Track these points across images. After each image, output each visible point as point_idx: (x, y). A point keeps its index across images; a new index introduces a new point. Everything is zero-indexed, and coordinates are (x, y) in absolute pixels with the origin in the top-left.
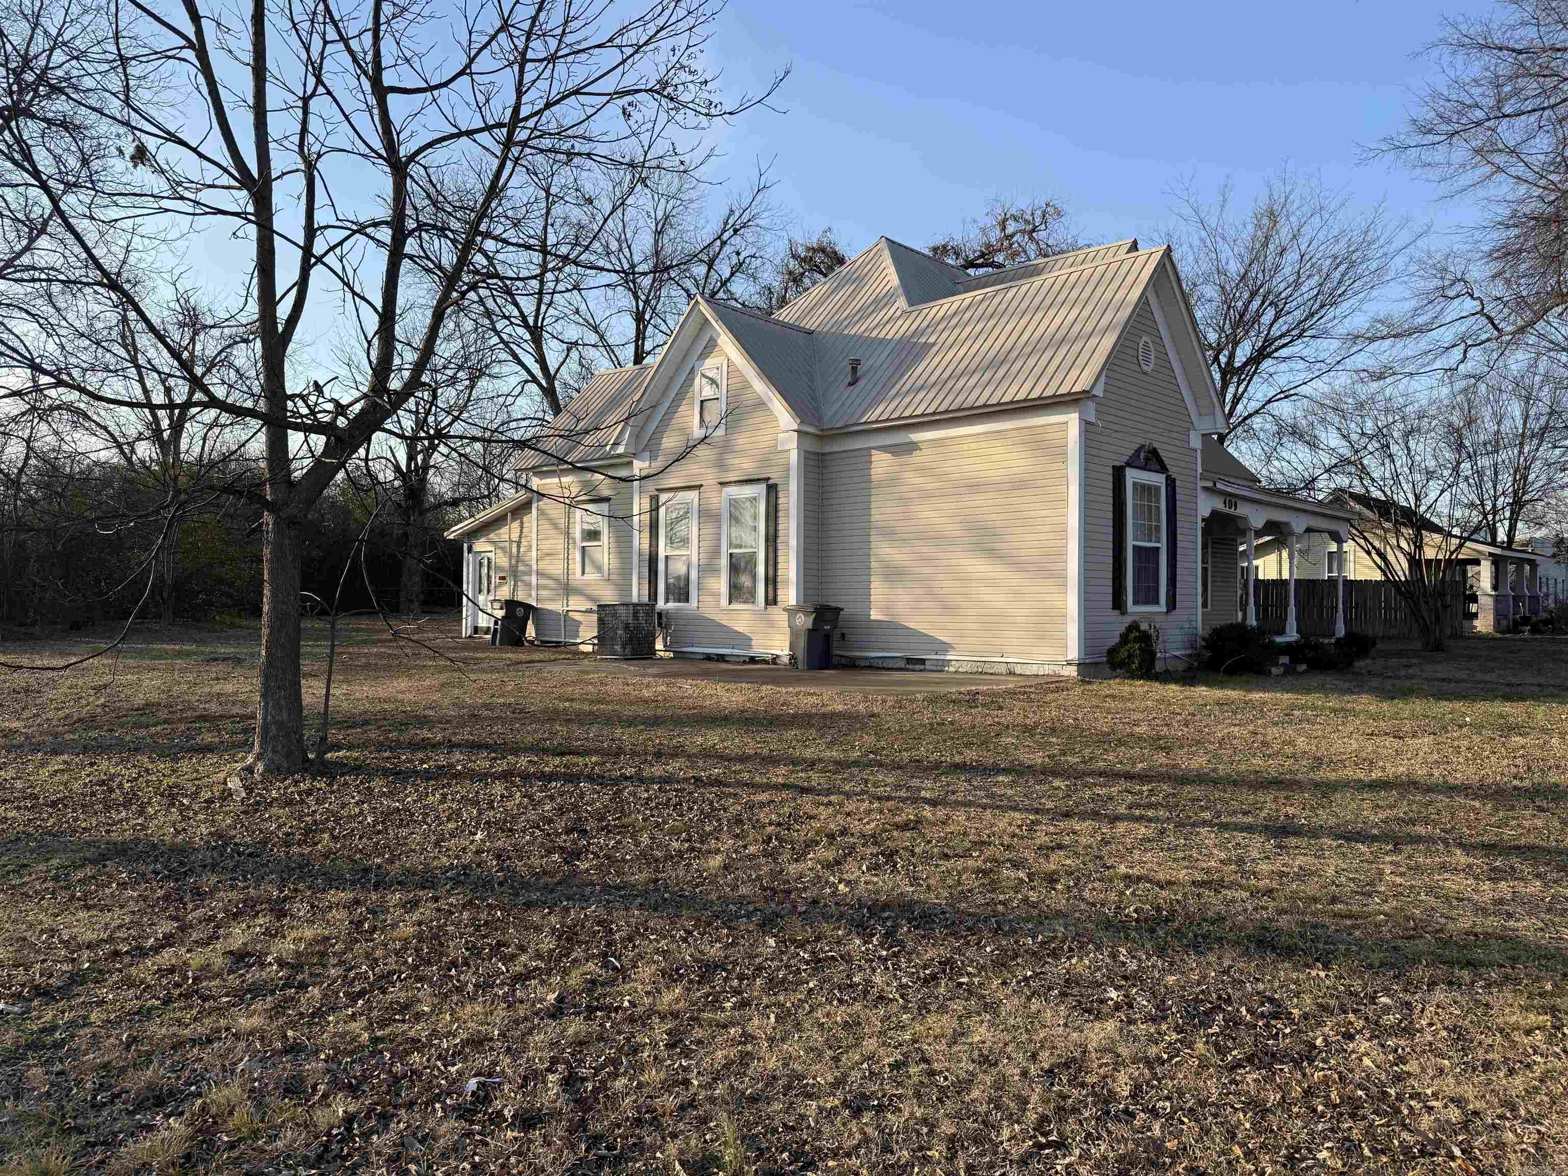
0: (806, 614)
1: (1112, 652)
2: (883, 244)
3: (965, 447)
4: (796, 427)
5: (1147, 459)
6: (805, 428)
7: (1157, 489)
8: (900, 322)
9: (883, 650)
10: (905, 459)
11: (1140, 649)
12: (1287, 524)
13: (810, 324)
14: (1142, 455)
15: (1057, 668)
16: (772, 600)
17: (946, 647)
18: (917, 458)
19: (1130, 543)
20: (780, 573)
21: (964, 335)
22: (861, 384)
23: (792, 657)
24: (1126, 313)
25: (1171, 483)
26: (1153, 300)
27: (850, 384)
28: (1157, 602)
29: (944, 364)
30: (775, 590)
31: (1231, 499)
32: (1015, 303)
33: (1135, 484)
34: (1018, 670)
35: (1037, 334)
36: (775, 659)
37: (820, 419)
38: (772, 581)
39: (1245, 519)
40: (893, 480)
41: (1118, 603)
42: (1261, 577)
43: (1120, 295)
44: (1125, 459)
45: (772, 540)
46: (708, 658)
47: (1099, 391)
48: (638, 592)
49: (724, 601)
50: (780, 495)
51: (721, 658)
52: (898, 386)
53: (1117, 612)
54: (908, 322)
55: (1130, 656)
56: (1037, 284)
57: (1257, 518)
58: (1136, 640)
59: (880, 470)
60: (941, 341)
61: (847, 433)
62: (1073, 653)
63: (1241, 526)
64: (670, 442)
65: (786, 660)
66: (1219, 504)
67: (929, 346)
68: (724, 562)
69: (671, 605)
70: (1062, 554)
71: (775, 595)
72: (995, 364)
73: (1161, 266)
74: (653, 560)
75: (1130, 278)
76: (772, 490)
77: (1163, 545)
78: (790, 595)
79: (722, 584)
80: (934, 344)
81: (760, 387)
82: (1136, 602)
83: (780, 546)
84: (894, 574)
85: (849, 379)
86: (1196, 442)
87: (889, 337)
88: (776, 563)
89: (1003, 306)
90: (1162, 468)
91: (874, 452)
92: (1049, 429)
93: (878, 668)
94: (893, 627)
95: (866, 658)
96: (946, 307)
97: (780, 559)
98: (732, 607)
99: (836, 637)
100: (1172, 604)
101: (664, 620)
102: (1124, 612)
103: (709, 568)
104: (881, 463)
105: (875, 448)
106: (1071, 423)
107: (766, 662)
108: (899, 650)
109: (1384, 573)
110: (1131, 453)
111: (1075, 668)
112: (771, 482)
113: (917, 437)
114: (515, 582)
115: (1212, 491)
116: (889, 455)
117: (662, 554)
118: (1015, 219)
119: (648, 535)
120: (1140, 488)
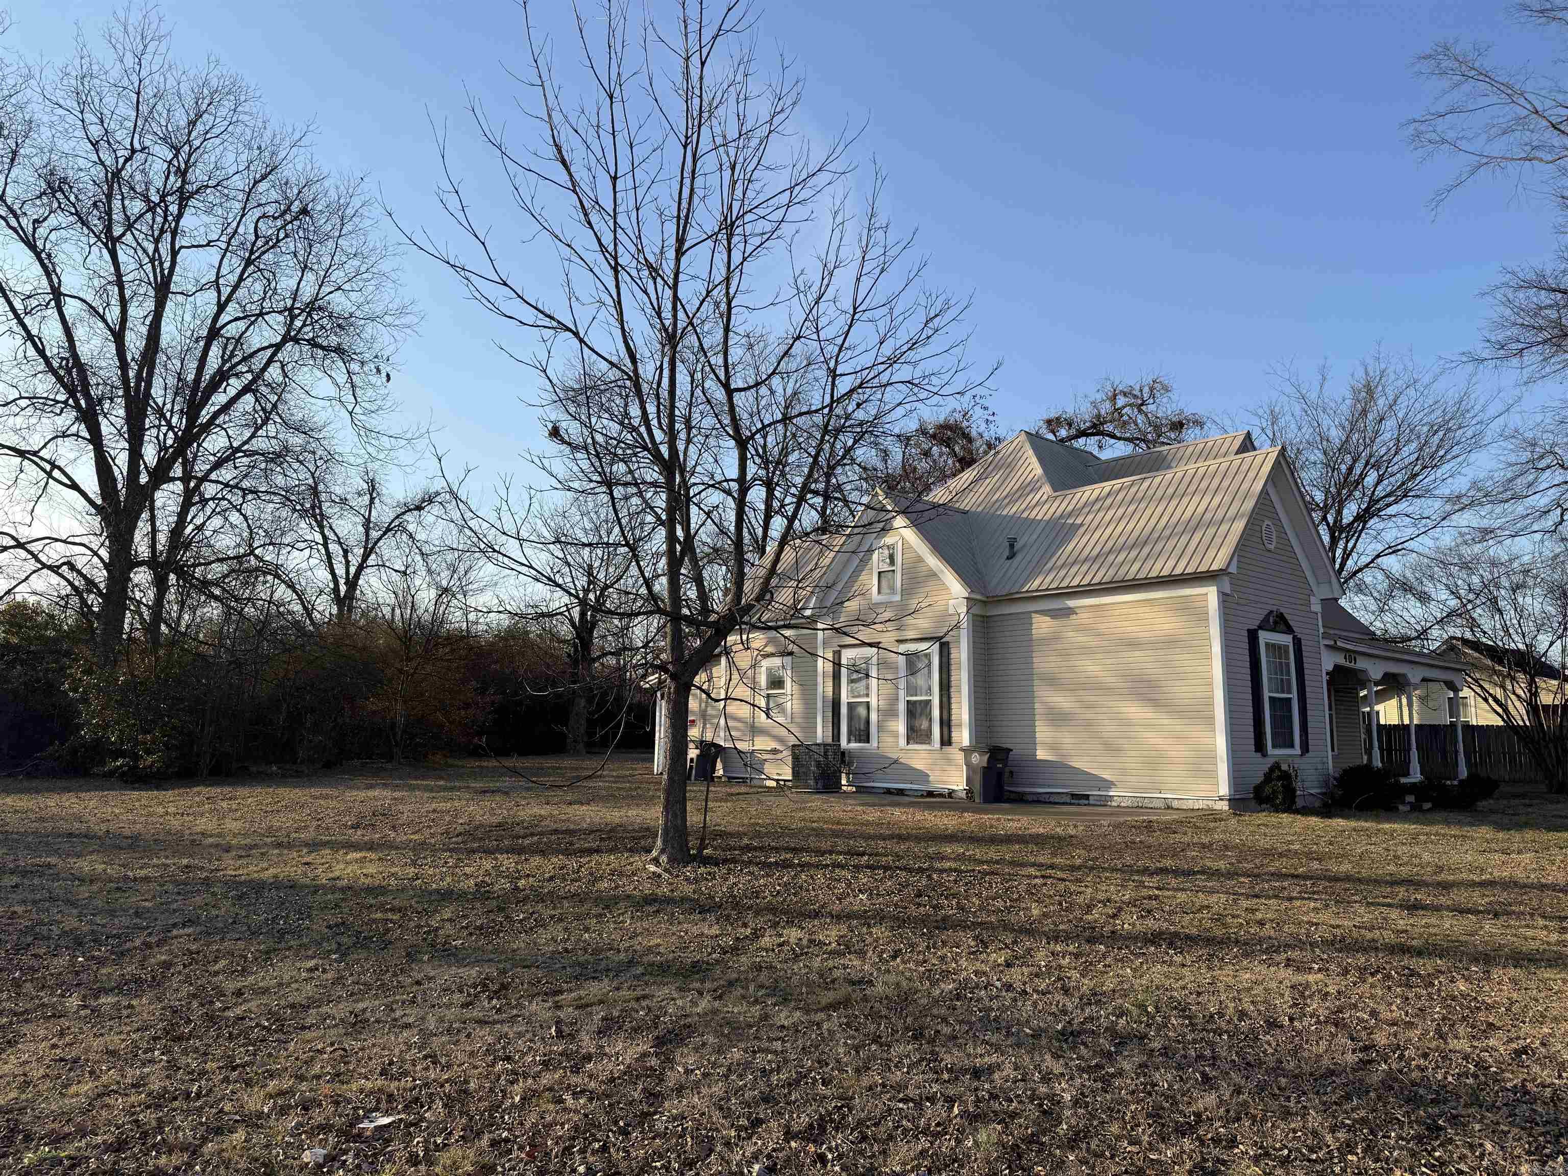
0: (981, 754)
1: (1258, 789)
2: (1023, 437)
3: (1116, 612)
4: (967, 595)
5: (1275, 623)
6: (974, 596)
7: (1286, 647)
8: (1046, 507)
9: (1049, 786)
10: (1061, 622)
11: (1283, 786)
12: (1404, 675)
13: (967, 503)
14: (1271, 620)
15: (1210, 803)
16: (946, 741)
17: (1107, 784)
18: (1075, 621)
19: (1266, 694)
20: (953, 717)
21: (1108, 518)
22: (1017, 560)
23: (969, 792)
24: (1250, 504)
25: (1297, 642)
26: (1272, 491)
27: (1008, 558)
28: (1292, 746)
29: (1092, 542)
30: (950, 732)
31: (1351, 655)
32: (1151, 492)
33: (1267, 644)
34: (1175, 804)
35: (1174, 519)
36: (951, 793)
37: (985, 587)
38: (946, 723)
39: (1364, 671)
40: (1053, 640)
41: (1260, 747)
42: (1382, 722)
43: (1245, 486)
44: (1258, 623)
45: (946, 691)
46: (889, 791)
47: (1233, 569)
48: (821, 733)
49: (902, 741)
50: (952, 651)
51: (901, 792)
52: (1054, 559)
53: (1259, 755)
54: (1056, 504)
55: (1274, 792)
56: (1169, 477)
57: (1375, 671)
58: (1279, 778)
59: (1041, 631)
60: (1086, 524)
61: (1011, 599)
62: (1224, 790)
63: (1360, 677)
64: (851, 606)
65: (963, 795)
66: (1340, 660)
67: (1075, 528)
68: (902, 707)
69: (854, 745)
70: (1211, 704)
71: (950, 737)
72: (1140, 543)
73: (1277, 463)
74: (836, 704)
75: (1251, 475)
76: (945, 649)
77: (1294, 695)
78: (963, 736)
79: (900, 726)
80: (1082, 525)
81: (933, 561)
82: (1274, 746)
83: (953, 695)
85: (1007, 553)
86: (1317, 607)
87: (1039, 517)
88: (950, 709)
89: (1140, 495)
90: (1289, 630)
91: (1033, 615)
92: (1193, 599)
93: (1045, 803)
94: (1063, 767)
95: (1034, 794)
96: (1087, 494)
97: (953, 706)
98: (910, 747)
99: (1007, 775)
100: (1305, 748)
101: (847, 758)
102: (1265, 755)
103: (889, 712)
104: (1042, 625)
105: (1036, 612)
106: (1210, 595)
107: (941, 795)
108: (1064, 786)
109: (1503, 720)
110: (1261, 617)
111: (1226, 803)
112: (944, 640)
113: (1071, 603)
114: (705, 724)
115: (1333, 648)
116: (1048, 619)
117: (845, 698)
118: (1125, 395)
119: (831, 684)
120: (1272, 647)
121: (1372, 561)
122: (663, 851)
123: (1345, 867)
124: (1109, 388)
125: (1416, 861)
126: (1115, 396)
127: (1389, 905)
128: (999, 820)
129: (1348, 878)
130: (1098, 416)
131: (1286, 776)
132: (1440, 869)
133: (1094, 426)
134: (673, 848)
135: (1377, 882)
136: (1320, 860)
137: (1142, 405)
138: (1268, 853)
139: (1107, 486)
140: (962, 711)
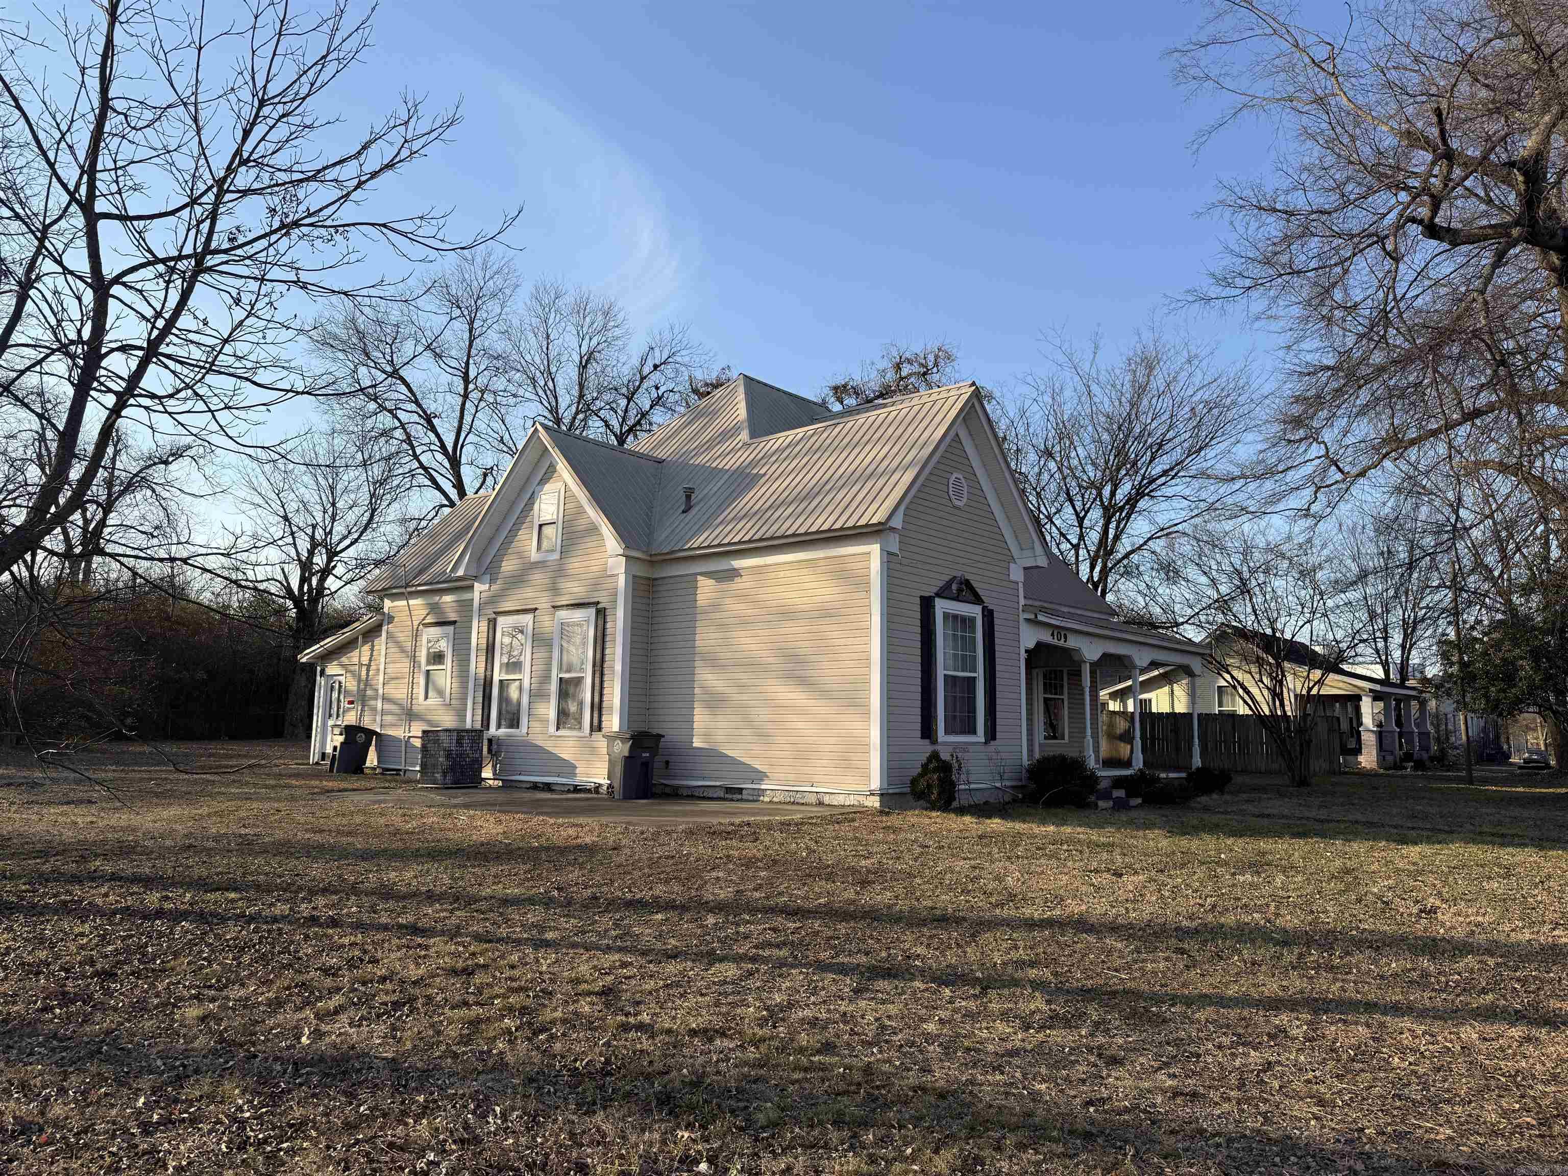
0: (624, 741)
1: (914, 782)
2: (740, 381)
3: (782, 574)
4: (621, 552)
5: (960, 590)
6: (632, 553)
7: (973, 620)
8: (739, 454)
9: (704, 779)
10: (725, 586)
11: (939, 779)
12: (1129, 657)
13: (661, 454)
14: (954, 586)
15: (861, 798)
16: (597, 727)
17: (761, 776)
18: (739, 584)
19: (941, 673)
20: (606, 698)
21: (791, 467)
22: (694, 511)
23: (610, 786)
25: (988, 615)
26: (960, 425)
27: (684, 512)
28: (973, 732)
29: (766, 496)
30: (600, 716)
31: (1057, 630)
33: (946, 616)
34: (827, 800)
36: (596, 788)
37: (649, 544)
38: (598, 707)
39: (1078, 651)
40: (715, 607)
41: (928, 731)
44: (935, 590)
45: (600, 666)
46: (535, 787)
47: (897, 522)
48: (472, 720)
49: (552, 729)
50: (609, 619)
51: (548, 787)
52: (726, 513)
53: (927, 741)
54: (747, 453)
55: (929, 786)
57: (1091, 651)
58: (936, 770)
59: (705, 597)
60: (770, 472)
61: (673, 559)
62: (875, 783)
63: (1076, 658)
64: (509, 566)
65: (605, 789)
66: (1046, 637)
67: (759, 476)
68: (554, 687)
69: (503, 731)
71: (600, 722)
74: (487, 684)
76: (601, 614)
77: (980, 674)
78: (613, 722)
79: (551, 712)
80: (765, 474)
81: (593, 513)
82: (947, 732)
83: (606, 671)
84: (716, 702)
85: (683, 507)
86: (1017, 574)
87: (727, 467)
88: (602, 689)
90: (977, 599)
91: (699, 578)
92: (852, 559)
93: (699, 798)
94: (713, 755)
95: (689, 787)
97: (607, 685)
98: (560, 733)
99: (657, 764)
100: (991, 734)
101: (494, 747)
102: (934, 742)
103: (538, 694)
104: (706, 589)
105: (701, 574)
106: (874, 550)
107: (589, 791)
108: (716, 779)
109: (1251, 709)
110: (941, 584)
111: (878, 798)
112: (600, 606)
113: (738, 563)
114: (363, 706)
115: (1034, 622)
116: (712, 582)
117: (496, 678)
118: (909, 361)
119: (484, 658)
120: (952, 619)
124: (894, 354)
126: (900, 363)
131: (945, 768)
137: (926, 374)
139: (800, 432)
140: (615, 694)
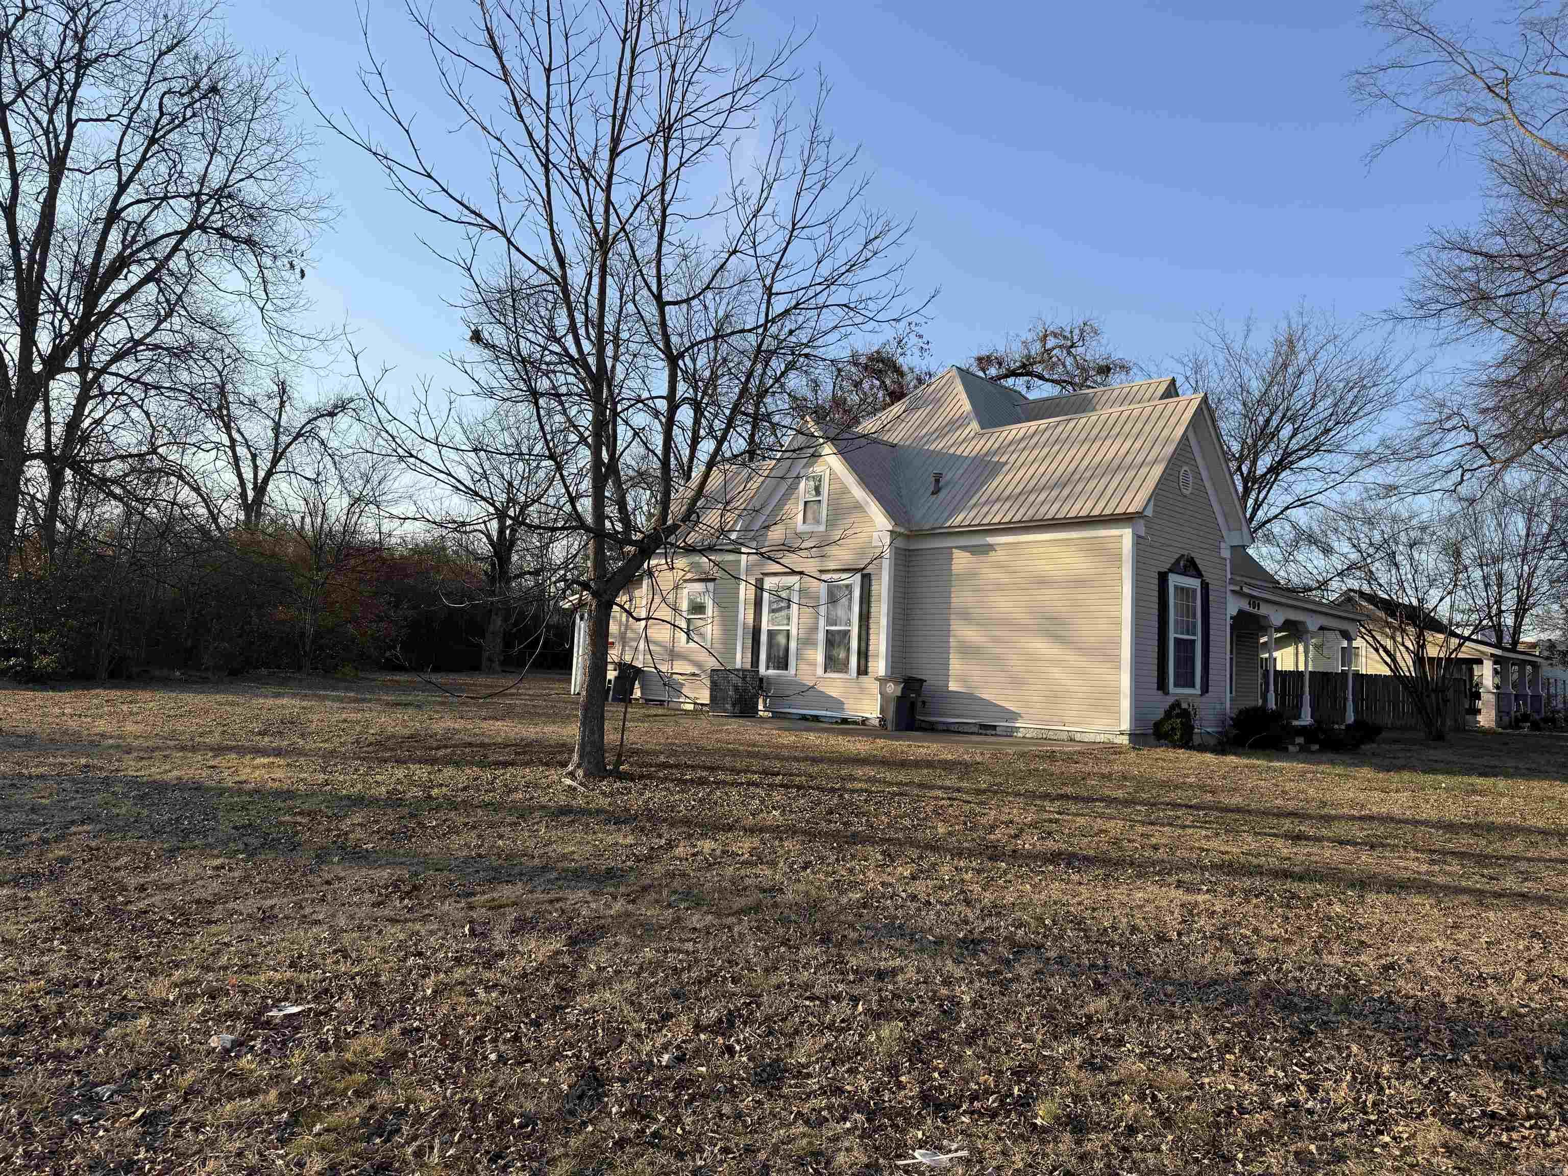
0: (896, 683)
1: (1157, 725)
2: (954, 372)
3: (1035, 551)
4: (891, 528)
5: (1185, 566)
6: (898, 529)
7: (1194, 591)
8: (974, 443)
9: (958, 716)
10: (982, 558)
11: (1182, 723)
12: (1303, 623)
13: (893, 437)
14: (1182, 563)
15: (1110, 737)
16: (863, 671)
17: (1014, 716)
18: (993, 556)
19: (1172, 635)
20: (871, 648)
21: (1031, 458)
22: (942, 494)
23: (882, 720)
24: (1170, 449)
25: (1205, 587)
26: (1191, 435)
27: (933, 493)
28: (1193, 686)
29: (1015, 482)
30: (867, 661)
31: (1254, 601)
32: (1075, 433)
33: (1176, 587)
34: (1078, 737)
35: (1096, 461)
36: (864, 721)
37: (909, 521)
38: (864, 655)
39: (1266, 617)
40: (972, 575)
41: (1162, 685)
42: (1279, 668)
43: (1166, 432)
44: (1168, 566)
45: (865, 622)
46: (804, 718)
47: (1149, 512)
48: (741, 659)
49: (820, 671)
50: (873, 582)
51: (816, 718)
52: (978, 496)
53: (1160, 692)
54: (982, 442)
55: (1173, 729)
56: (1094, 418)
57: (1277, 617)
58: (1178, 716)
59: (961, 566)
60: (1012, 460)
61: (933, 534)
62: (1126, 725)
63: (1263, 623)
64: (776, 534)
65: (876, 722)
66: (1244, 605)
67: (1000, 465)
68: (821, 636)
69: (771, 672)
70: (1118, 644)
71: (866, 667)
72: (1060, 484)
73: (1199, 412)
74: (756, 633)
75: (1173, 420)
76: (867, 579)
77: (1198, 638)
78: (879, 666)
79: (819, 656)
80: (1006, 463)
81: (858, 493)
82: (1176, 685)
83: (872, 626)
85: (932, 488)
86: (1226, 553)
87: (965, 454)
88: (868, 640)
89: (1064, 436)
90: (1199, 574)
91: (954, 551)
92: (1108, 540)
93: (955, 732)
94: (971, 698)
95: (944, 723)
96: (1014, 432)
97: (872, 637)
98: (827, 675)
99: (919, 704)
100: (1205, 689)
101: (765, 685)
102: (1167, 693)
103: (807, 641)
104: (961, 560)
105: (956, 548)
106: (1125, 536)
107: (855, 723)
108: (974, 717)
109: (1391, 669)
110: (1173, 561)
111: (1127, 737)
112: (865, 572)
113: (991, 540)
114: (624, 647)
115: (1239, 594)
116: (968, 554)
117: (765, 626)
118: (1055, 335)
119: (752, 611)
120: (1180, 590)
121: (1282, 512)
122: (579, 766)
123: (1237, 800)
124: (1040, 328)
125: (1302, 796)
126: (1045, 336)
127: (1275, 835)
128: (909, 746)
129: (1238, 810)
130: (1028, 357)
131: (1185, 714)
132: (1324, 804)
133: (1024, 366)
134: (589, 762)
135: (1265, 813)
136: (1213, 792)
137: (1072, 347)
138: (1164, 784)
139: (1033, 425)
140: (880, 643)
